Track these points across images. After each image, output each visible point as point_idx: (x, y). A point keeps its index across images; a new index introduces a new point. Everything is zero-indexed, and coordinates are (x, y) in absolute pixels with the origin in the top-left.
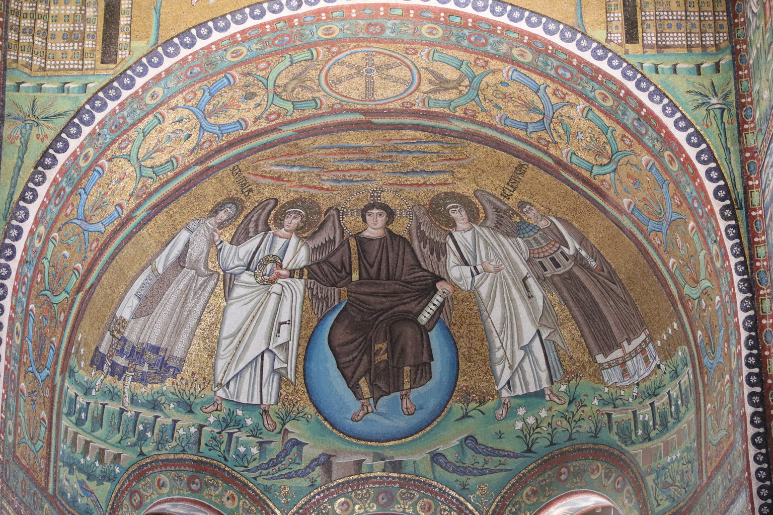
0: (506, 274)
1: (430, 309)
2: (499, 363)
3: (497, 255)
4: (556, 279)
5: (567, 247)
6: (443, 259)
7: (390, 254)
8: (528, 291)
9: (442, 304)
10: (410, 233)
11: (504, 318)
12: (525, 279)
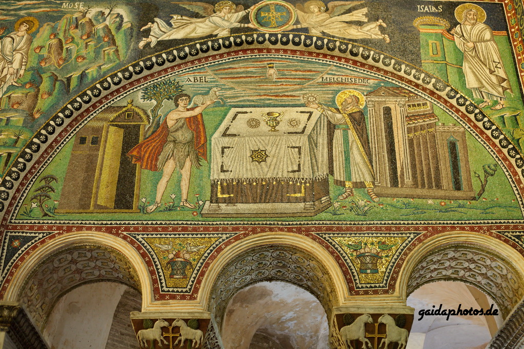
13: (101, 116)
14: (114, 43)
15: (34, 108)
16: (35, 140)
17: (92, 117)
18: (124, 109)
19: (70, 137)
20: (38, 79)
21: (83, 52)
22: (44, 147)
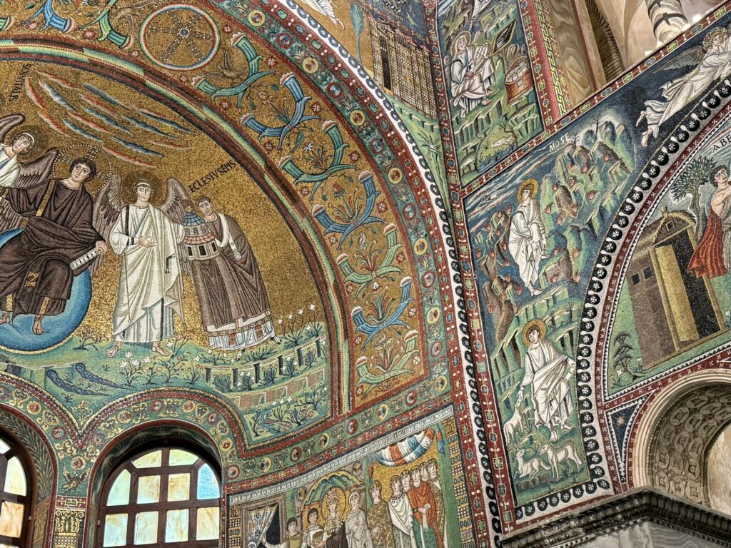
0: (155, 250)
1: (84, 259)
2: (121, 315)
3: (155, 234)
4: (196, 263)
5: (221, 241)
6: (111, 224)
7: (74, 206)
8: (167, 268)
9: (94, 259)
10: (97, 195)
11: (138, 283)
12: (171, 257)
13: (642, 242)
14: (617, 158)
15: (571, 272)
16: (588, 305)
17: (633, 249)
18: (662, 222)
19: (621, 283)
20: (561, 241)
21: (591, 186)
22: (600, 307)
